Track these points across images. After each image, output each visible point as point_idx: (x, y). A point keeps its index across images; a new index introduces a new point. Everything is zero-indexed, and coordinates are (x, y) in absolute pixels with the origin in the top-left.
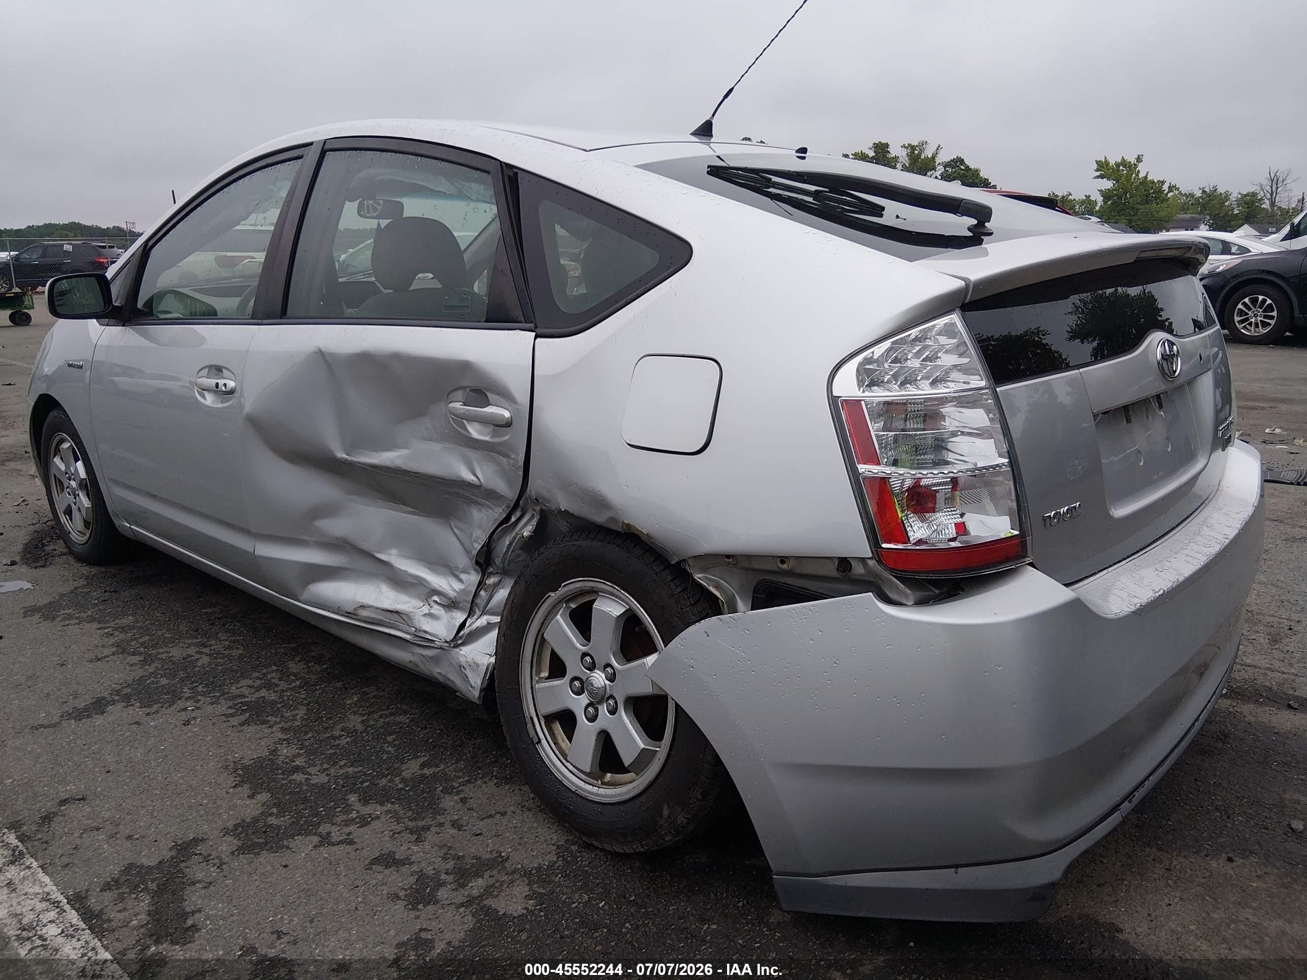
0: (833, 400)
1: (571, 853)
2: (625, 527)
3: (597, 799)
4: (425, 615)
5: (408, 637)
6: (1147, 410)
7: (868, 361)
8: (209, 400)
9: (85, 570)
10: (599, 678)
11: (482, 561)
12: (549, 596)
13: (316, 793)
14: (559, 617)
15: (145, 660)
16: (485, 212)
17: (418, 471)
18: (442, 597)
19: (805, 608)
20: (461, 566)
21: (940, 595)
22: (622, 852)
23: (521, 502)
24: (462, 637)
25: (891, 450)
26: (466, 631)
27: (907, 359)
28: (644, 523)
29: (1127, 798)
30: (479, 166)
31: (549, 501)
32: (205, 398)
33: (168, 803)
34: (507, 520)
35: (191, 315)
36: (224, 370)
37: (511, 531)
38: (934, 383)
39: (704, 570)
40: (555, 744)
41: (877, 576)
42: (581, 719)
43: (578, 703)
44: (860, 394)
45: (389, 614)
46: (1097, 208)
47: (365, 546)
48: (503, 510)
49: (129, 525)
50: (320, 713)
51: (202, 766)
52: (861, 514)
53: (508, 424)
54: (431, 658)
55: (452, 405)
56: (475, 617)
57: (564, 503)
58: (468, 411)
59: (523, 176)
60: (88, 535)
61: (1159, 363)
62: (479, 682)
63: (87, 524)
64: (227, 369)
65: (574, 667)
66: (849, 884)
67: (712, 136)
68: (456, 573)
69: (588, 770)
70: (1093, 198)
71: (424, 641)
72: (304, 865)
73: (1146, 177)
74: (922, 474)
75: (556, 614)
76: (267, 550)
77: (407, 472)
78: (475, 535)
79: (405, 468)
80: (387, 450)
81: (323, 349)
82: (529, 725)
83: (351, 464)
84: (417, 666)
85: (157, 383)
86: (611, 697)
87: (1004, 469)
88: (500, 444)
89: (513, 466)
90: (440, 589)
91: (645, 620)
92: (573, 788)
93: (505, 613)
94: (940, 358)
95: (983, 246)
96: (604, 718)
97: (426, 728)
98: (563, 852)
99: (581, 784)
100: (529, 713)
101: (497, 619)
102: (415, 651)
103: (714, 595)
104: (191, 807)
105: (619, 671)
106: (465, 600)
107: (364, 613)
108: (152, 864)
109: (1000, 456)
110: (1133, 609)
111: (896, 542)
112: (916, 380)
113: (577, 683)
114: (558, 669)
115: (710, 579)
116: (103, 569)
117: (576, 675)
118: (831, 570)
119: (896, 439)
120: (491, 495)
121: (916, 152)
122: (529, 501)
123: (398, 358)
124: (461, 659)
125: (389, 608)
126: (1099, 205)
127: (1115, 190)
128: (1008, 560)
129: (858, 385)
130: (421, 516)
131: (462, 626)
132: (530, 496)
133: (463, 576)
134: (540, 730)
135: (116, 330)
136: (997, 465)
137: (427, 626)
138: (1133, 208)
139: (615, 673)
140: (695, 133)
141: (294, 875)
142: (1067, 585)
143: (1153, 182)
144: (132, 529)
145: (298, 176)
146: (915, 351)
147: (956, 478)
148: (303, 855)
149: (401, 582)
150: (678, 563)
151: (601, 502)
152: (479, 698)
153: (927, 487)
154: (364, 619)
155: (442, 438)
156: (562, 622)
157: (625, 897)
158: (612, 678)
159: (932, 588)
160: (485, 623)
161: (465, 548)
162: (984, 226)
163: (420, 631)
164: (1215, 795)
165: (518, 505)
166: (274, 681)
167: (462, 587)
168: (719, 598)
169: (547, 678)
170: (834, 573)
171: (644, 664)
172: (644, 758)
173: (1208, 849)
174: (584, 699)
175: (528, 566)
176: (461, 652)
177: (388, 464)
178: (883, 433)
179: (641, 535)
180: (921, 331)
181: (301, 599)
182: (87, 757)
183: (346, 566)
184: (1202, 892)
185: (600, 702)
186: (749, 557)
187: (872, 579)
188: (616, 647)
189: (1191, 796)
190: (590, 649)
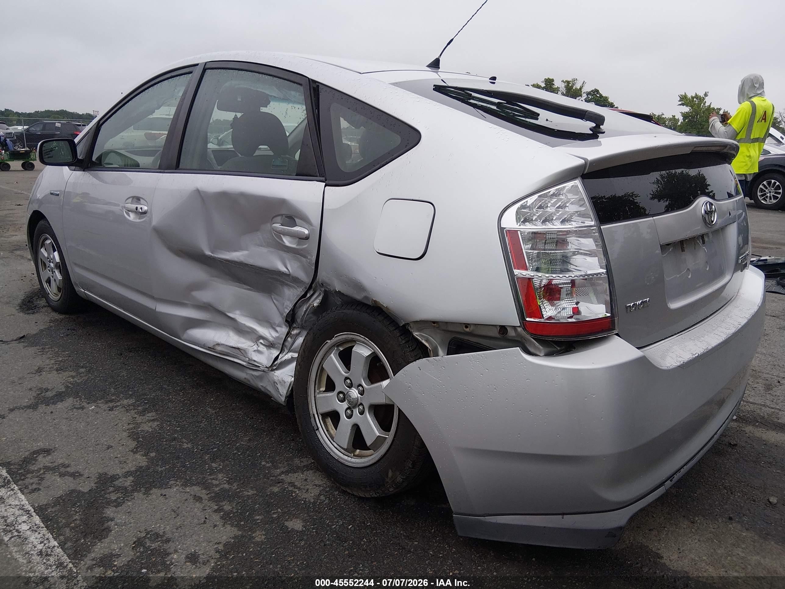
0: (501, 230)
1: (334, 495)
2: (373, 303)
3: (350, 464)
4: (255, 351)
5: (244, 364)
6: (695, 244)
7: (523, 207)
8: (132, 217)
9: (57, 316)
10: (354, 393)
11: (289, 320)
12: (327, 342)
13: (185, 454)
14: (332, 355)
15: (89, 371)
16: (299, 108)
17: (253, 264)
18: (265, 340)
19: (478, 355)
20: (277, 322)
21: (561, 350)
22: (364, 496)
23: (313, 285)
24: (276, 365)
25: (535, 261)
26: (279, 361)
27: (547, 207)
28: (385, 300)
29: (670, 478)
30: (296, 81)
31: (329, 285)
32: (129, 216)
33: (97, 456)
34: (304, 296)
35: (125, 166)
36: (141, 200)
37: (307, 302)
38: (563, 222)
39: (419, 330)
40: (327, 431)
41: (522, 337)
42: (343, 416)
43: (342, 407)
44: (517, 226)
45: (234, 349)
46: (679, 124)
47: (221, 308)
48: (303, 290)
49: (83, 291)
50: (190, 407)
51: (118, 435)
52: (514, 299)
53: (307, 238)
54: (257, 377)
55: (275, 225)
56: (284, 353)
57: (338, 286)
58: (283, 229)
59: (322, 88)
60: (60, 296)
61: (703, 216)
62: (285, 392)
63: (59, 289)
64: (143, 199)
65: (340, 386)
66: (498, 522)
67: (439, 68)
68: (274, 326)
69: (345, 447)
70: (676, 117)
71: (253, 366)
72: (175, 496)
73: (710, 106)
74: (552, 276)
75: (331, 354)
76: (163, 308)
77: (246, 265)
78: (285, 304)
79: (246, 262)
80: (236, 251)
81: (199, 189)
82: (312, 419)
83: (214, 259)
84: (249, 381)
85: (106, 207)
86: (361, 404)
87: (603, 276)
88: (302, 250)
89: (309, 263)
90: (264, 336)
91: (382, 359)
92: (336, 458)
93: (301, 352)
94: (567, 207)
95: (599, 140)
96: (357, 416)
97: (253, 418)
98: (329, 495)
99: (341, 455)
100: (313, 412)
101: (296, 355)
102: (248, 372)
103: (425, 346)
104: (110, 459)
105: (367, 389)
106: (279, 343)
107: (219, 348)
108: (85, 491)
109: (601, 268)
110: (679, 364)
111: (535, 317)
112: (552, 220)
113: (341, 395)
114: (330, 386)
115: (423, 336)
116: (67, 316)
117: (341, 390)
118: (495, 333)
119: (538, 255)
120: (296, 280)
121: (570, 85)
122: (318, 285)
123: (243, 195)
124: (275, 378)
125: (234, 346)
126: (680, 121)
127: (691, 113)
128: (602, 331)
129: (517, 221)
130: (255, 292)
131: (276, 358)
132: (318, 282)
133: (278, 329)
134: (319, 422)
135: (79, 173)
136: (599, 273)
137: (256, 357)
138: (701, 124)
139: (364, 390)
140: (429, 66)
141: (169, 501)
142: (638, 348)
143: (714, 109)
144: (85, 294)
145: (189, 84)
146: (552, 202)
147: (574, 280)
148: (175, 489)
149: (241, 331)
150: (404, 326)
151: (360, 287)
152: (284, 402)
153: (556, 285)
154: (218, 352)
155: (268, 245)
156: (334, 358)
157: (364, 524)
158: (362, 393)
159: (556, 346)
160: (290, 357)
161: (280, 312)
162: (600, 128)
163: (251, 360)
164: (724, 479)
165: (312, 286)
166: (164, 386)
167: (277, 335)
168: (428, 348)
169: (324, 392)
170: (498, 335)
171: (381, 385)
172: (379, 441)
173: (718, 512)
174: (345, 405)
175: (315, 324)
176: (275, 374)
177: (236, 259)
178: (530, 251)
179: (383, 308)
180: (556, 190)
181: (183, 338)
182: (51, 427)
183: (211, 320)
184: (712, 537)
185: (354, 407)
186: (447, 323)
187: (519, 339)
188: (365, 374)
189: (710, 479)
190: (350, 375)
